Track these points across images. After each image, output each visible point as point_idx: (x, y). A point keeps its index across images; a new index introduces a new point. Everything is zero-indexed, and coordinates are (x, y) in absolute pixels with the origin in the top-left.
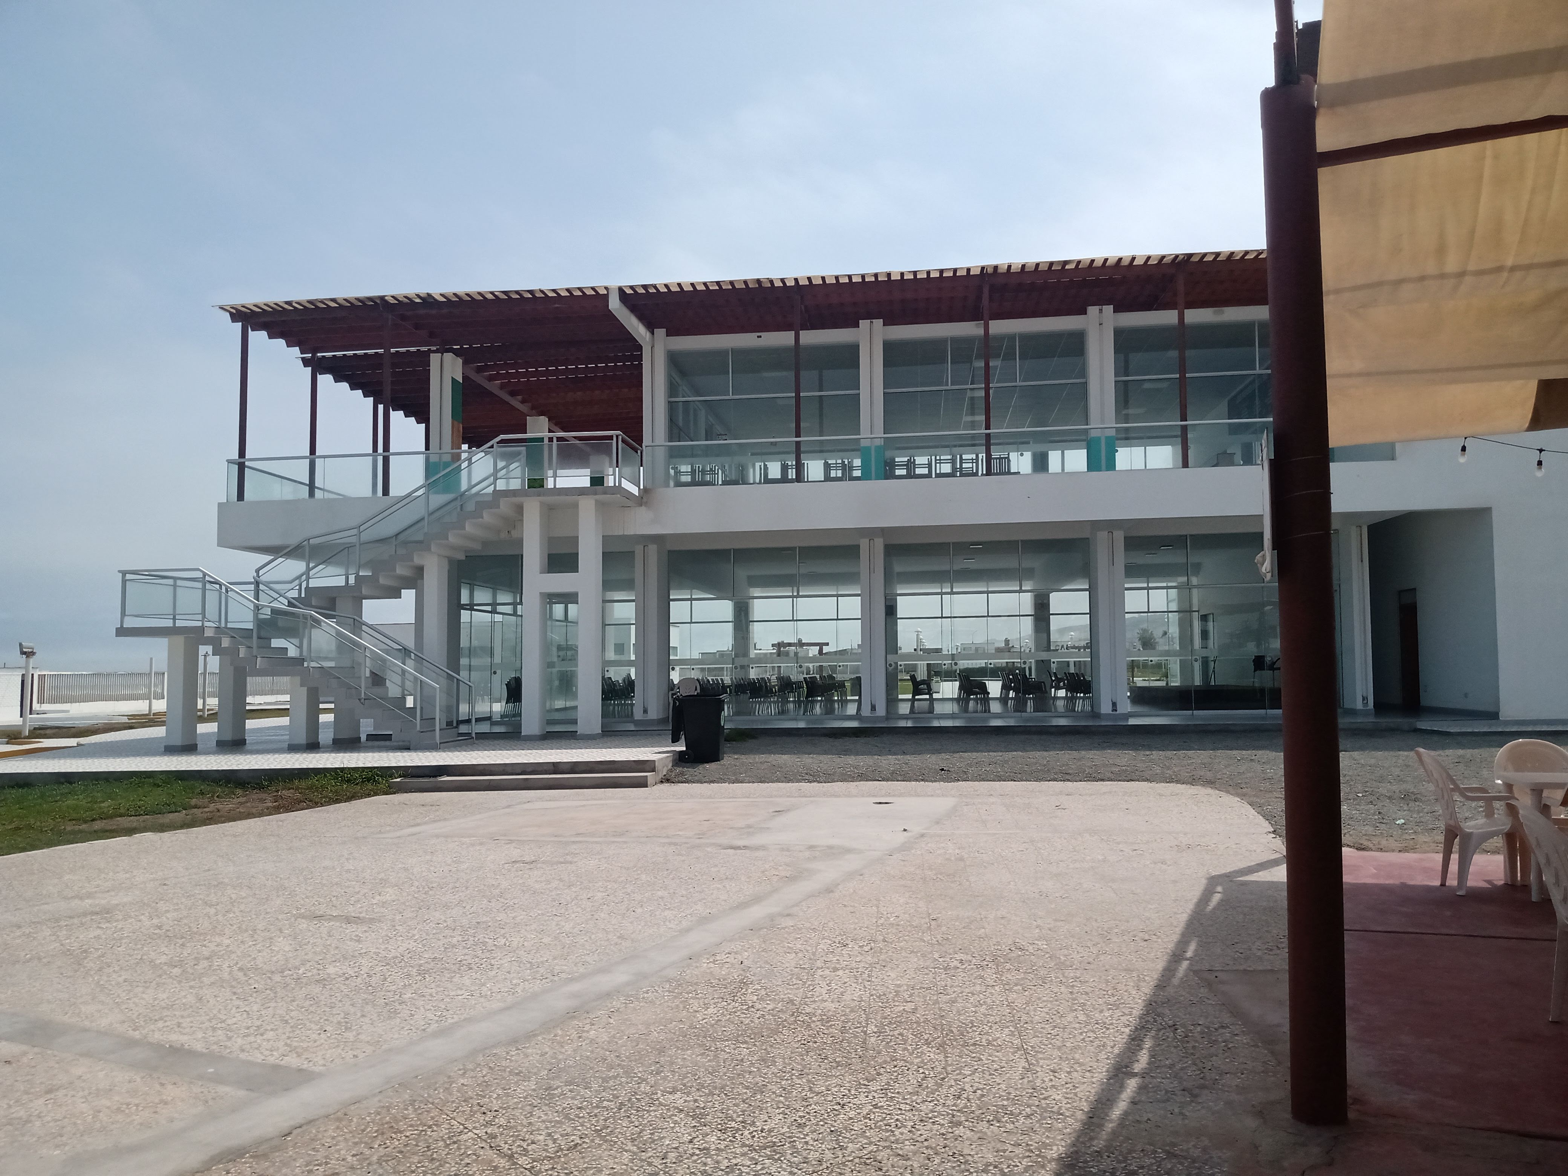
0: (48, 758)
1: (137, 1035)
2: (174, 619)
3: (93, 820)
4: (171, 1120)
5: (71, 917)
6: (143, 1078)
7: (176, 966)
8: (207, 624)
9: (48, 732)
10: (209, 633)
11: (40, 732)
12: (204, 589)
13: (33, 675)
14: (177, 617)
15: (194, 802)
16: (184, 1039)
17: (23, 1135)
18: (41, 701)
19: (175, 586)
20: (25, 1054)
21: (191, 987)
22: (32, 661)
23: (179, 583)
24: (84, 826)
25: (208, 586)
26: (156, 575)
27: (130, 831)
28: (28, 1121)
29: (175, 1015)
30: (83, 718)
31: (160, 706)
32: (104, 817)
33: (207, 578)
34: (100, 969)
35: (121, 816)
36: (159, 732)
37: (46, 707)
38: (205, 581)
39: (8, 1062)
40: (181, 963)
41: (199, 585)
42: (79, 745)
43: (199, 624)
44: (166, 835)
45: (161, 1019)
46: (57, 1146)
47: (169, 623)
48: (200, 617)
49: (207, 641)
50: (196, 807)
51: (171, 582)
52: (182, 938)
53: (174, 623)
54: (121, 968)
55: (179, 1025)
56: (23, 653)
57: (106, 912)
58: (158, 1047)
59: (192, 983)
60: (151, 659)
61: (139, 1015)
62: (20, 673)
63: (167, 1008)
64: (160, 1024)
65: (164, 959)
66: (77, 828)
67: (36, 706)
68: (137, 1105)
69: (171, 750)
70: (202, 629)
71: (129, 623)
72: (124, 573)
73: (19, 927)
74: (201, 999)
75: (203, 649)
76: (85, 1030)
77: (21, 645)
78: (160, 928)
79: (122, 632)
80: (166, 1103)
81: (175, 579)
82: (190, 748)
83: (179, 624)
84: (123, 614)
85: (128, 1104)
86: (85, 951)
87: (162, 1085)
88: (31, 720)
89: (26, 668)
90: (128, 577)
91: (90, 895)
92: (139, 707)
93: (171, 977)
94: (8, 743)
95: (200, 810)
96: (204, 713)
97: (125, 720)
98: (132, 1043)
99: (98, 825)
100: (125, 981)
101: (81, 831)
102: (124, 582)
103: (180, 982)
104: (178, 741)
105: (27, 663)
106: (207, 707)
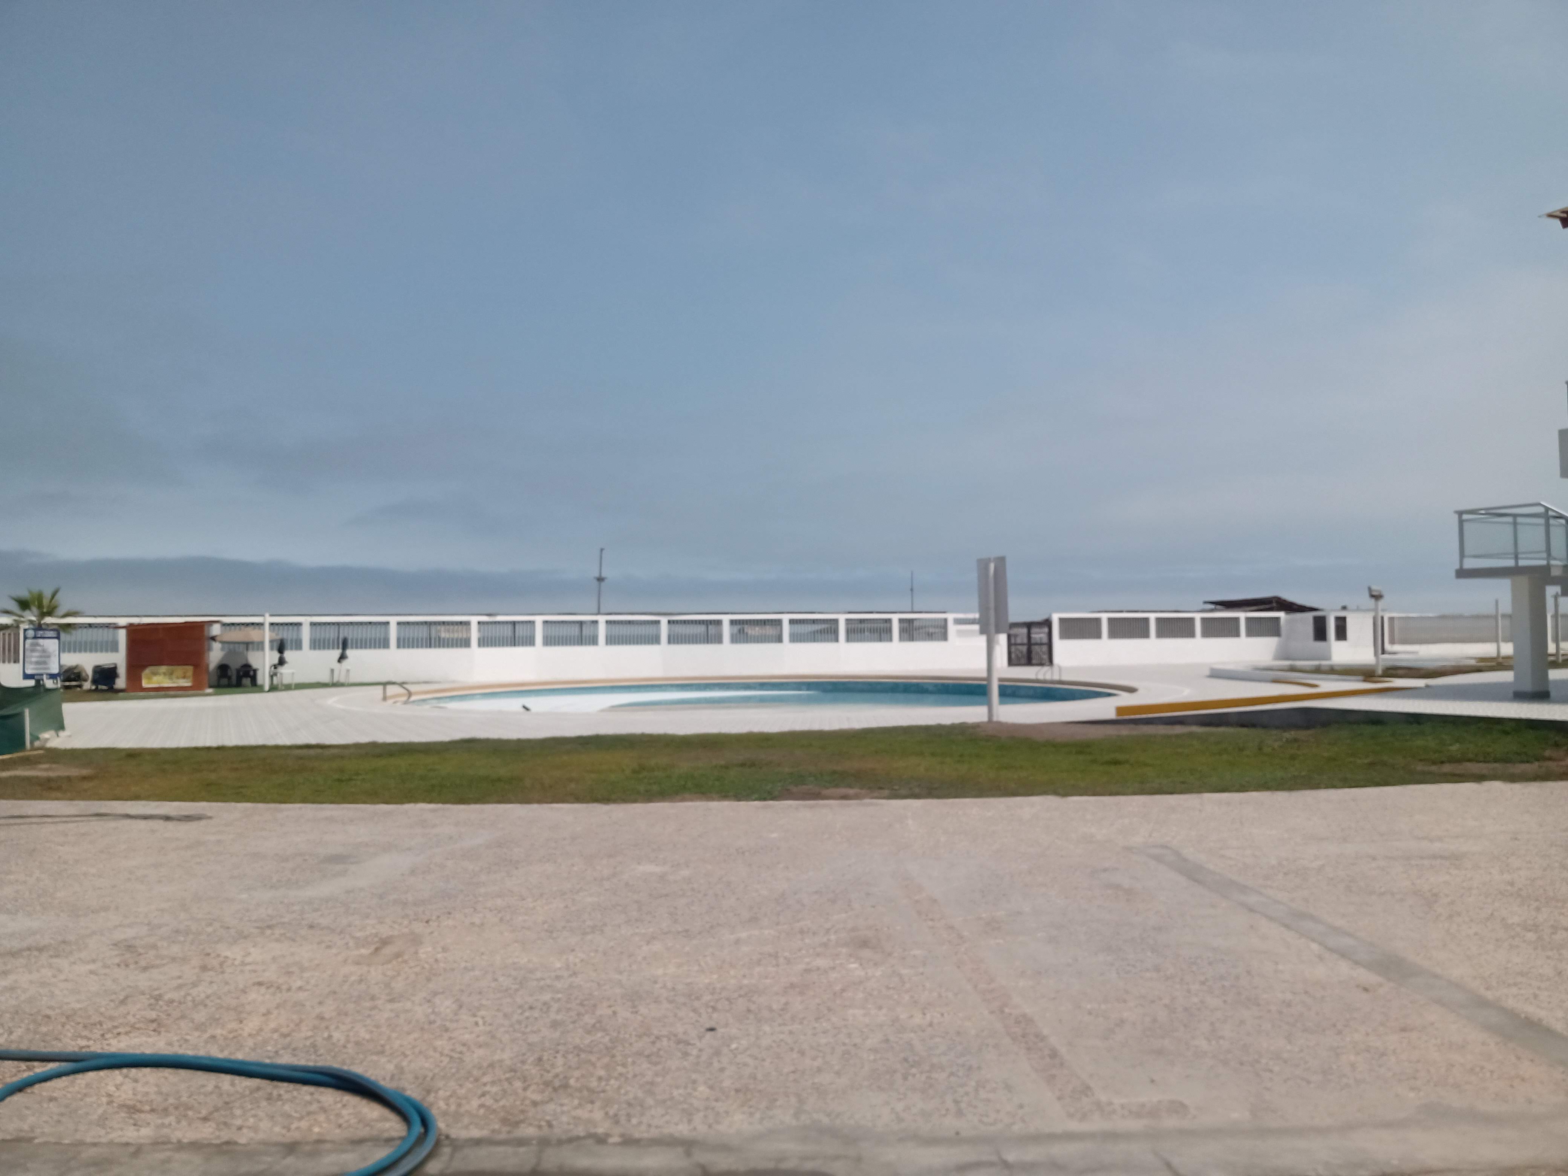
0: (1398, 697)
1: (1489, 995)
2: (1516, 558)
3: (1442, 762)
4: (1530, 1101)
5: (1422, 858)
6: (1497, 1044)
7: (1530, 931)
8: (1553, 562)
9: (1400, 672)
10: (1555, 572)
11: (1393, 672)
12: (1547, 526)
13: (1382, 618)
14: (1520, 556)
15: (1547, 753)
16: (1542, 1014)
17: (1380, 1066)
18: (1392, 642)
19: (1515, 524)
20: (1381, 985)
21: (1548, 957)
22: (1381, 604)
23: (1519, 520)
24: (1434, 768)
25: (1552, 521)
26: (1494, 513)
27: (1480, 778)
28: (1383, 1054)
29: (1530, 985)
30: (1432, 660)
31: (1507, 649)
32: (1453, 760)
33: (1551, 513)
34: (1450, 917)
35: (1469, 760)
36: (1507, 677)
37: (1397, 648)
38: (1547, 516)
39: (1366, 990)
40: (1535, 928)
41: (1542, 521)
42: (1427, 686)
43: (1544, 563)
44: (1517, 787)
45: (1515, 984)
46: (1412, 1089)
47: (1510, 563)
48: (1545, 555)
49: (1554, 581)
50: (1550, 759)
51: (1510, 519)
52: (1537, 900)
53: (1517, 562)
54: (1472, 921)
55: (1536, 996)
56: (1372, 596)
57: (1455, 859)
58: (1512, 1014)
59: (1550, 953)
60: (1497, 602)
61: (1491, 974)
62: (1372, 614)
63: (1522, 974)
64: (1514, 990)
65: (1516, 919)
66: (1426, 768)
67: (1387, 646)
68: (1492, 1072)
69: (1520, 696)
70: (1548, 568)
71: (1469, 564)
72: (1460, 513)
73: (1374, 859)
74: (1560, 973)
75: (1551, 591)
76: (1436, 976)
77: (1370, 589)
78: (1512, 884)
79: (1462, 573)
80: (1523, 1080)
81: (1515, 516)
82: (1542, 695)
83: (1522, 563)
84: (1462, 555)
85: (1482, 1068)
86: (1435, 895)
87: (1518, 1058)
88: (1384, 660)
89: (1376, 610)
90: (1465, 517)
91: (1440, 839)
92: (1487, 649)
93: (1524, 941)
94: (1365, 681)
95: (1555, 764)
96: (1558, 658)
97: (1473, 662)
98: (1483, 1003)
99: (1447, 768)
100: (1476, 934)
101: (1430, 773)
102: (1461, 522)
103: (1535, 949)
104: (1528, 686)
105: (1377, 606)
106: (1562, 652)
